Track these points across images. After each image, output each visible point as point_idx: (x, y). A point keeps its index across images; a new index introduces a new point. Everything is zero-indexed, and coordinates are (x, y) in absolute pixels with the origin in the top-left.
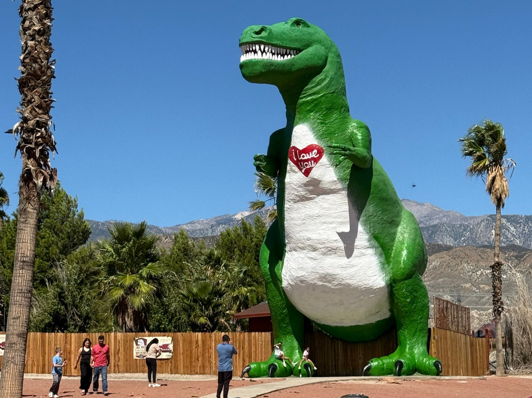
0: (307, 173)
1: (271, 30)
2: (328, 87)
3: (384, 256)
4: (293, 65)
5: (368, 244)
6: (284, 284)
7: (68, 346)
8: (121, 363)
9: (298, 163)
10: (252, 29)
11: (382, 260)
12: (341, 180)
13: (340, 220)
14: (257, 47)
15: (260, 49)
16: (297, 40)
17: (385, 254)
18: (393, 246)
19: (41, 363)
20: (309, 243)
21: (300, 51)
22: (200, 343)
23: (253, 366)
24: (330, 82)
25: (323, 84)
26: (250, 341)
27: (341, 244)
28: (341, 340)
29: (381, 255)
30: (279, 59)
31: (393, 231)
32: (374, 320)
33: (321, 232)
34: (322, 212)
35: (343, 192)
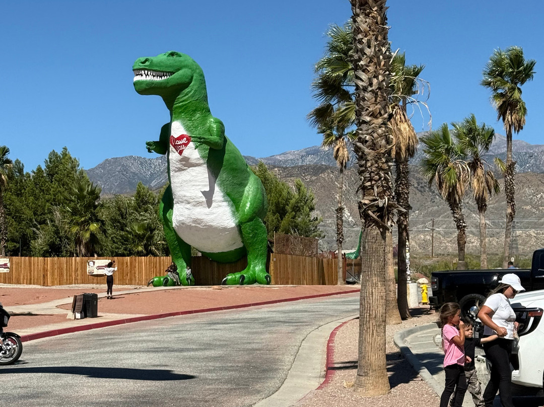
0: (181, 153)
1: (152, 61)
2: (193, 97)
3: (234, 207)
4: (168, 83)
5: (223, 199)
6: (174, 225)
7: (46, 266)
8: (79, 277)
9: (175, 146)
10: (140, 60)
11: (233, 209)
12: (203, 157)
13: (203, 184)
14: (143, 72)
15: (145, 73)
16: (170, 66)
17: (236, 205)
18: (242, 200)
19: (29, 278)
20: (185, 198)
21: (174, 73)
22: (129, 264)
23: (155, 279)
24: (194, 93)
25: (189, 95)
26: (160, 262)
27: (204, 199)
28: (216, 262)
29: (232, 206)
30: (157, 79)
31: (241, 190)
32: (233, 248)
33: (192, 191)
34: (192, 178)
35: (205, 165)
